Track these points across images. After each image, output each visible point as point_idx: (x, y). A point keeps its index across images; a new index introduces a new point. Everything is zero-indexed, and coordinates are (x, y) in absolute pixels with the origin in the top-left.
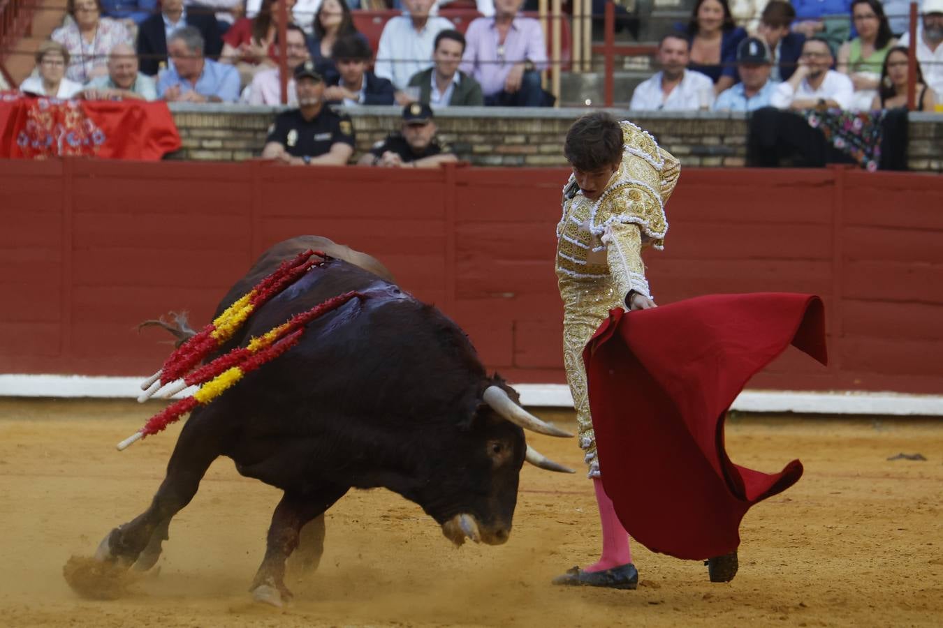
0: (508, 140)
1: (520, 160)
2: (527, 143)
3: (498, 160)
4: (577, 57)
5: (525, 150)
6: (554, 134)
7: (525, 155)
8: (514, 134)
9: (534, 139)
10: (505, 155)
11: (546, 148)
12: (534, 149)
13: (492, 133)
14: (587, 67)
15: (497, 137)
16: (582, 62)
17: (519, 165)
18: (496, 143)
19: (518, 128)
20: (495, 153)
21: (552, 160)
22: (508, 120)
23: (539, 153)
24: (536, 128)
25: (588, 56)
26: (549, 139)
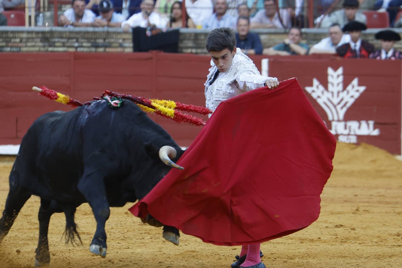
0: (12, 40)
1: (18, 49)
2: (21, 41)
3: (8, 49)
4: (42, 5)
5: (20, 45)
6: (32, 38)
7: (20, 47)
8: (15, 38)
9: (24, 40)
10: (12, 47)
11: (29, 44)
12: (24, 45)
13: (6, 38)
14: (46, 9)
15: (8, 40)
16: (44, 7)
17: (18, 52)
18: (7, 42)
19: (17, 35)
20: (7, 46)
21: (32, 49)
22: (13, 32)
23: (26, 46)
24: (25, 35)
25: (46, 4)
26: (31, 40)
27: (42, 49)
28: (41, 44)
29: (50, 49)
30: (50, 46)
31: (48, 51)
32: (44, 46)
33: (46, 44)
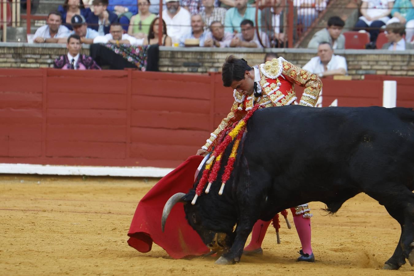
4: (14, 20)
6: (4, 54)
14: (18, 24)
16: (16, 22)
21: (4, 65)
25: (19, 20)
26: (2, 56)
27: (14, 65)
28: (13, 60)
29: (22, 65)
30: (22, 62)
31: (20, 67)
32: (16, 63)
33: (19, 60)
